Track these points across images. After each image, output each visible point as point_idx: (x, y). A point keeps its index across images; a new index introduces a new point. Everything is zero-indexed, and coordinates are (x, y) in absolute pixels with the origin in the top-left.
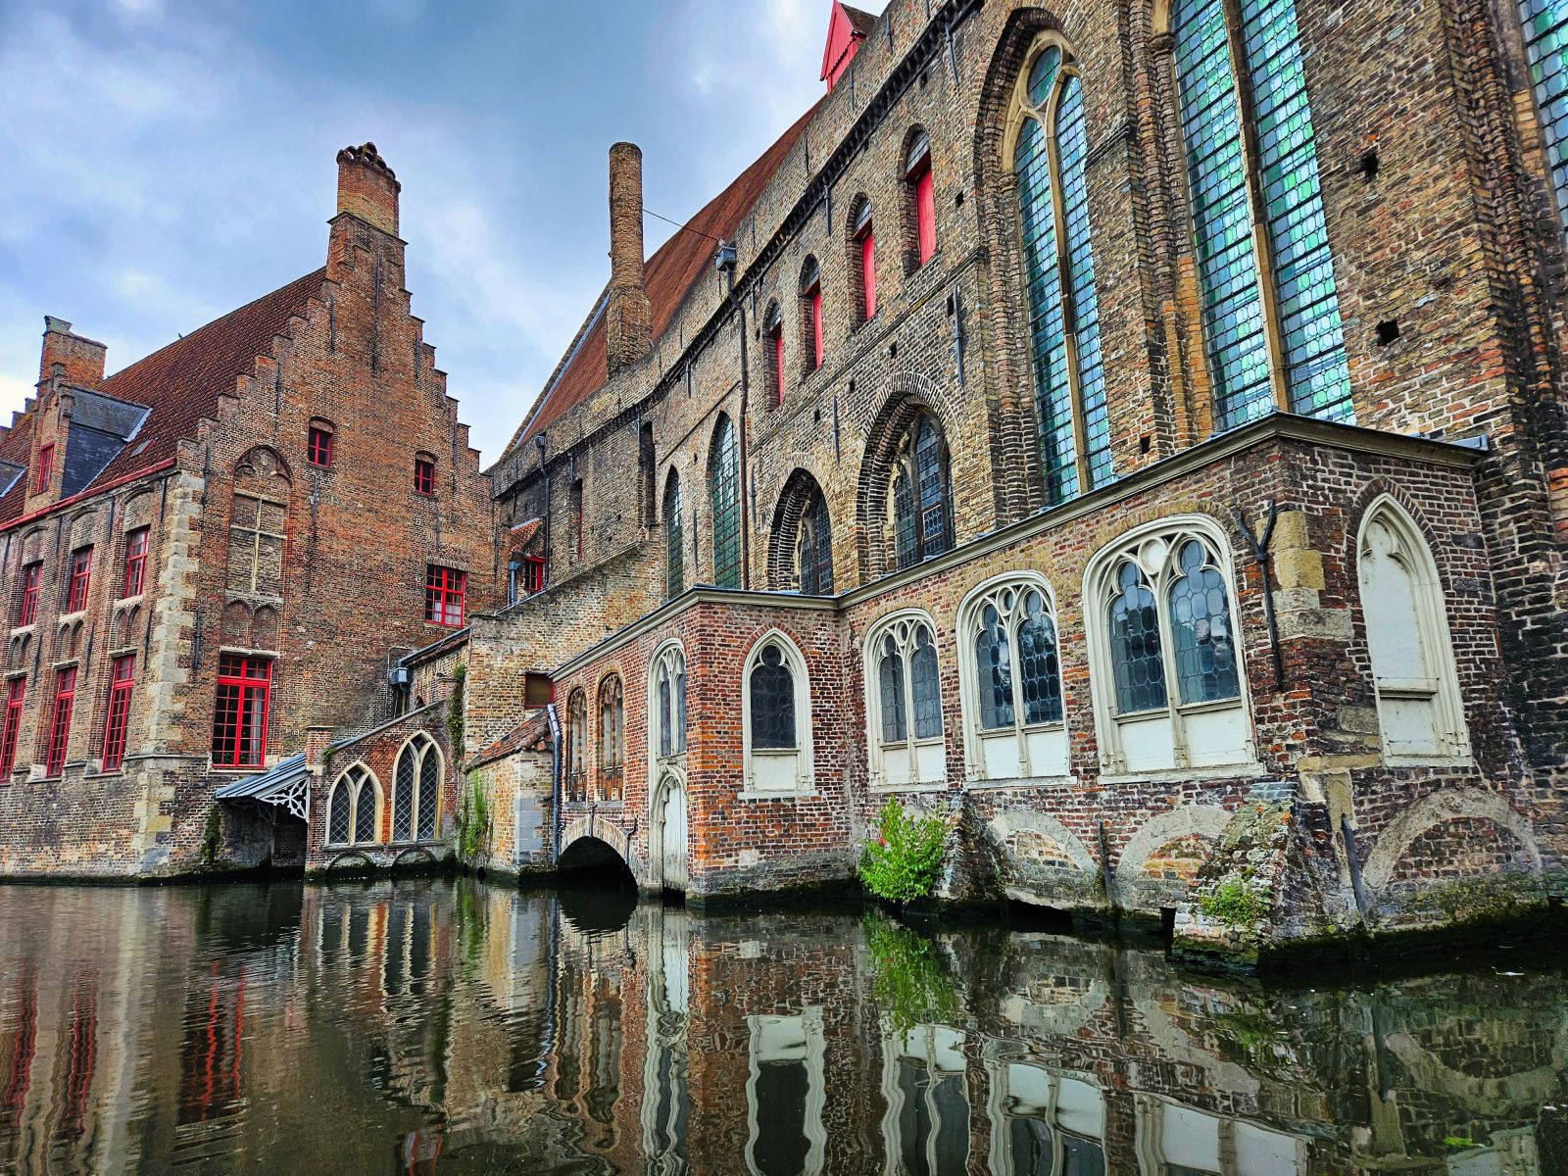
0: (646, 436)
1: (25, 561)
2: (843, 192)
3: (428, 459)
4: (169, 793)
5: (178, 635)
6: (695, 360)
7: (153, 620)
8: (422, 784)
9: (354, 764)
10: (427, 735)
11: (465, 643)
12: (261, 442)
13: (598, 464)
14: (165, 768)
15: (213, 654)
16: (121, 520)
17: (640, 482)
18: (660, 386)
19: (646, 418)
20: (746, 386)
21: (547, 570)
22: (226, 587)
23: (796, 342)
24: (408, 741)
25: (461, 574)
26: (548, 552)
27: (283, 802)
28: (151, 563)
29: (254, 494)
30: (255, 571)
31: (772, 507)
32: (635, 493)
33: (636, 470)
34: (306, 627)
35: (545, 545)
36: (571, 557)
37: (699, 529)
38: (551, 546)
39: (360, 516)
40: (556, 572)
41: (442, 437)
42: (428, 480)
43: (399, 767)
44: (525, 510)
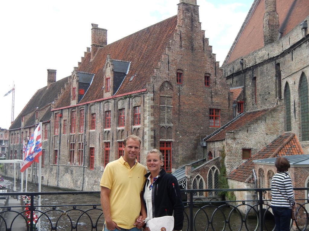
0: (278, 68)
1: (106, 110)
3: (208, 75)
5: (150, 138)
6: (295, 49)
7: (144, 134)
8: (215, 180)
9: (197, 175)
10: (216, 167)
12: (165, 80)
13: (262, 73)
15: (158, 142)
16: (132, 103)
17: (276, 82)
18: (283, 53)
19: (278, 61)
21: (245, 106)
22: (160, 123)
24: (211, 168)
25: (218, 110)
26: (245, 99)
27: (181, 185)
28: (142, 117)
29: (164, 95)
30: (166, 117)
32: (274, 86)
33: (274, 78)
34: (179, 132)
35: (244, 97)
36: (253, 103)
37: (296, 106)
38: (246, 97)
39: (191, 97)
40: (248, 107)
41: (212, 67)
42: (208, 82)
43: (209, 175)
44: (237, 83)
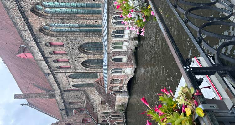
0: (66, 91)
2: (47, 55)
6: (58, 81)
8: (115, 117)
10: (109, 116)
13: (68, 99)
18: (59, 88)
20: (66, 72)
21: (82, 108)
23: (64, 64)
24: (110, 119)
31: (85, 68)
32: (74, 93)
33: (70, 93)
35: (78, 109)
36: (81, 104)
37: (83, 81)
43: (113, 119)
44: (71, 113)
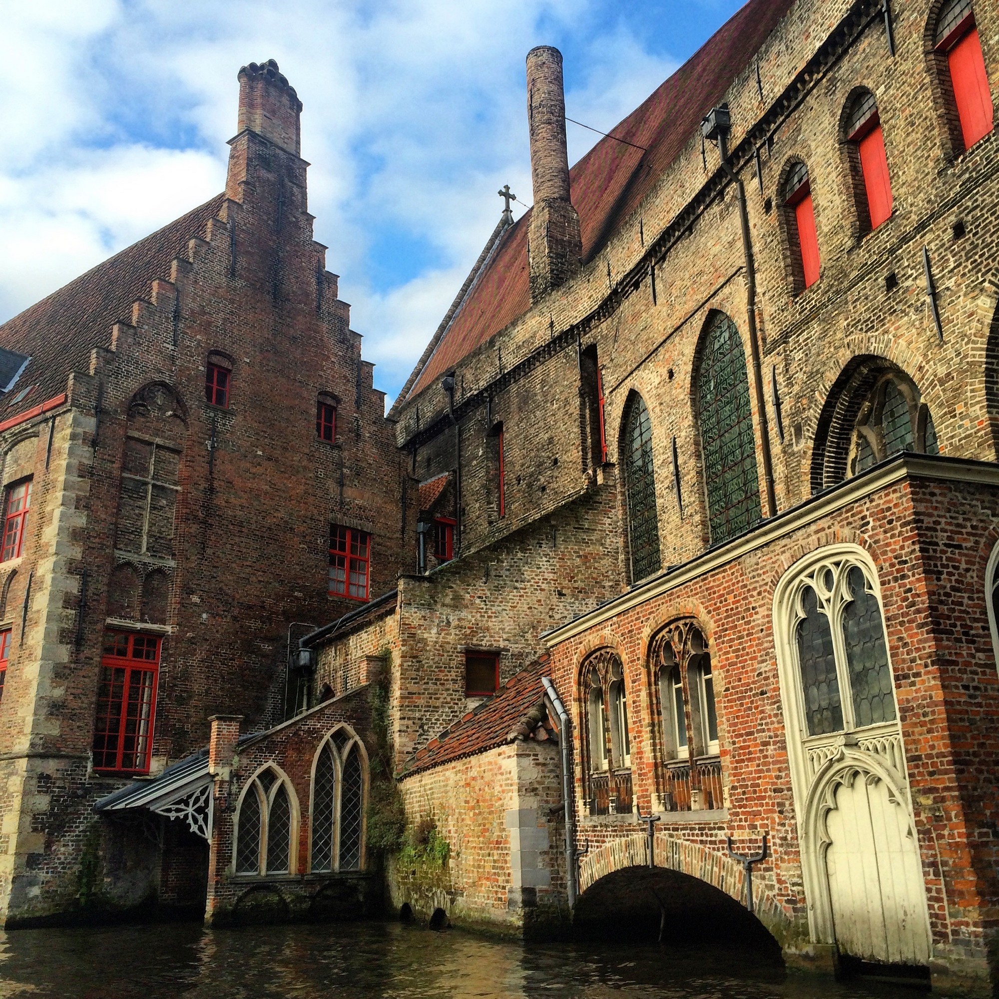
0: (589, 363)
3: (330, 402)
4: (43, 802)
5: (60, 605)
6: (663, 259)
7: (32, 587)
9: (265, 766)
11: (392, 612)
12: (157, 377)
13: (524, 401)
14: (39, 770)
15: (99, 626)
17: (582, 416)
18: (610, 298)
20: (752, 273)
22: (115, 546)
24: (327, 736)
25: (363, 536)
26: (460, 513)
27: (181, 815)
28: (32, 519)
29: (147, 437)
30: (146, 528)
31: (814, 412)
32: (576, 430)
33: (577, 401)
34: (200, 597)
35: (456, 503)
36: (490, 516)
37: (680, 462)
38: (463, 505)
39: (259, 464)
40: (472, 536)
41: (345, 377)
42: (330, 428)
43: (317, 771)
44: (429, 465)
